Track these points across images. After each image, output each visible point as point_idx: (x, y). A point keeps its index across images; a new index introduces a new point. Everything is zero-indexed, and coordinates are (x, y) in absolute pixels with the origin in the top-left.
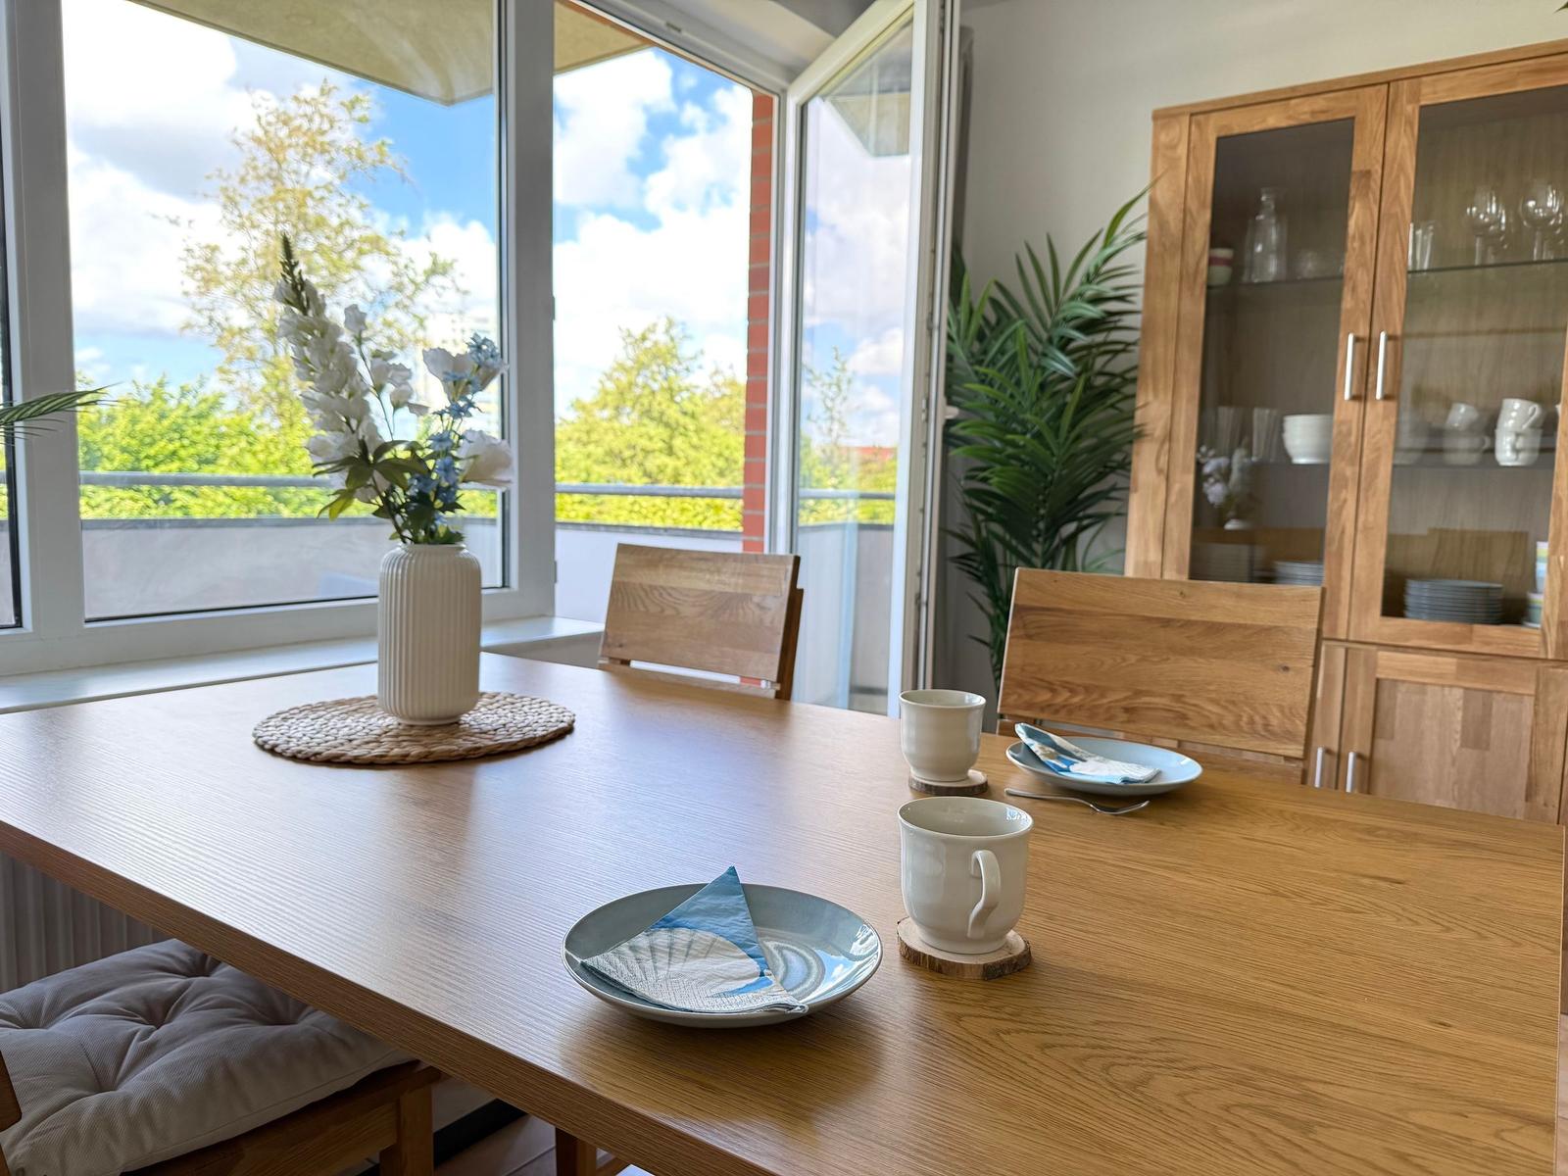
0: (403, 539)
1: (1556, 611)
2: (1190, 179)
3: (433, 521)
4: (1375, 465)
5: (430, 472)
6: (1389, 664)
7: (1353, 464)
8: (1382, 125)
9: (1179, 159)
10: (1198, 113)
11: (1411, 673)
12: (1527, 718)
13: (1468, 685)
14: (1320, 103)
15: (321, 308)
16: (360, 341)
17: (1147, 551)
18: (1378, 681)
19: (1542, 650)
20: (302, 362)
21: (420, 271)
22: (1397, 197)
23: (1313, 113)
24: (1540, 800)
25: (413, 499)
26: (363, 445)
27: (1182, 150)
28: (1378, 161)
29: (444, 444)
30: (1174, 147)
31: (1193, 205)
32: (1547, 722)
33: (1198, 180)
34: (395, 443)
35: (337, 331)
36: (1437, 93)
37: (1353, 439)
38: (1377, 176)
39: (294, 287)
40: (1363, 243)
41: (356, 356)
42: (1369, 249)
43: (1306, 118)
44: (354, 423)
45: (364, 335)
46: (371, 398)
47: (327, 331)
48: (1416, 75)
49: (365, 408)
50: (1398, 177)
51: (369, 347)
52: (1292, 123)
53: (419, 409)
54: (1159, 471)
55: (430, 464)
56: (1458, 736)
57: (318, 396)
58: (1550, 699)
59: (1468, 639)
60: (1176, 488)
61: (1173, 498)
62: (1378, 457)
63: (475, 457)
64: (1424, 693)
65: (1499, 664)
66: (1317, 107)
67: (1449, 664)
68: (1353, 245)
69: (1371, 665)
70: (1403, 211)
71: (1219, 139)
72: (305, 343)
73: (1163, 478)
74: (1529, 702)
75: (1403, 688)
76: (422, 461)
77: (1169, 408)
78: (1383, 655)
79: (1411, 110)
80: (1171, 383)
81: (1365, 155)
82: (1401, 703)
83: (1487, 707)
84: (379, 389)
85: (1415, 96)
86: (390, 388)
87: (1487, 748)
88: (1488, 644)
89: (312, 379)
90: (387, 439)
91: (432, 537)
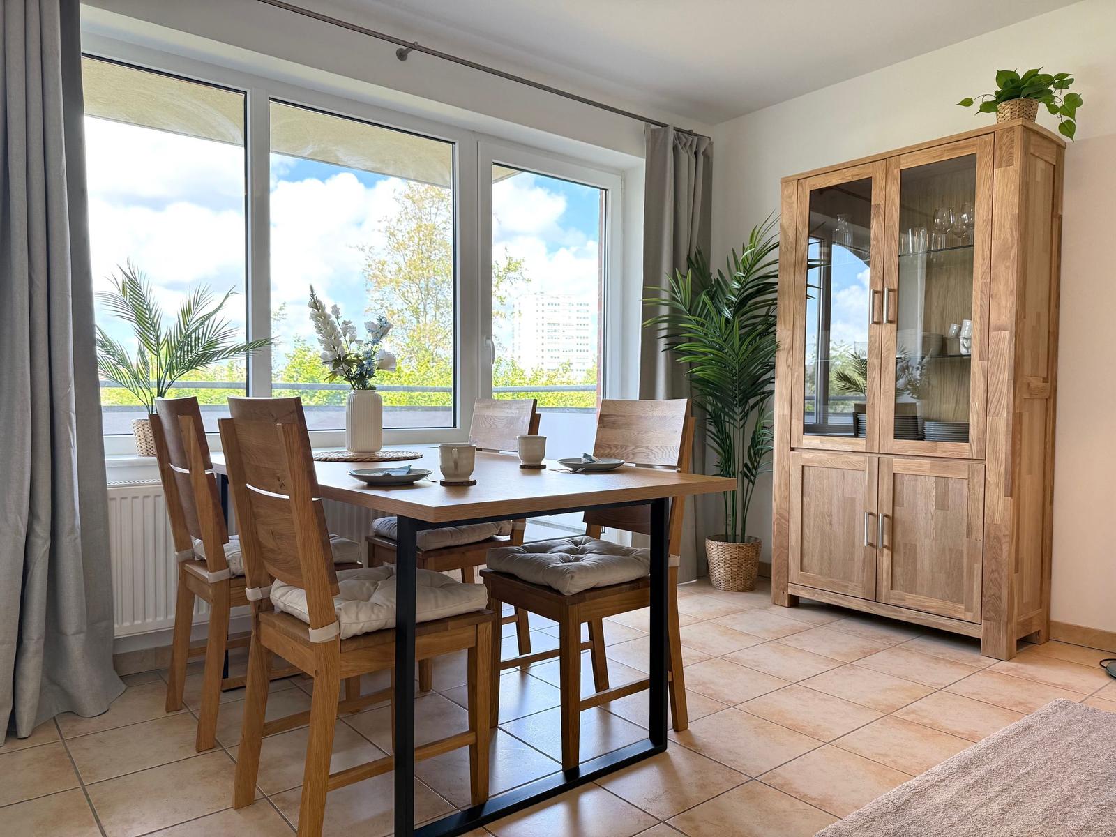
0: (354, 389)
1: (976, 432)
2: (798, 213)
3: (365, 383)
4: (887, 357)
5: (364, 365)
6: (899, 465)
7: (877, 358)
8: (884, 180)
9: (793, 203)
10: (801, 179)
11: (909, 469)
12: (966, 492)
13: (937, 475)
14: (855, 171)
15: (323, 309)
16: (337, 318)
17: (783, 409)
18: (894, 474)
19: (971, 454)
20: (318, 327)
21: (501, 269)
22: (892, 217)
23: (853, 176)
24: (973, 537)
25: (357, 374)
26: (339, 356)
27: (794, 198)
28: (882, 199)
29: (369, 356)
30: (791, 197)
31: (800, 227)
32: (974, 493)
33: (802, 214)
34: (350, 354)
35: (330, 316)
36: (908, 163)
37: (877, 344)
38: (883, 207)
39: (315, 302)
40: (878, 241)
41: (337, 324)
42: (881, 245)
43: (850, 179)
44: (336, 348)
45: (339, 316)
46: (342, 339)
47: (326, 317)
48: (898, 154)
49: (340, 342)
50: (892, 206)
51: (341, 321)
52: (844, 182)
53: (359, 342)
54: (788, 366)
55: (364, 362)
56: (934, 504)
57: (323, 339)
58: (975, 480)
59: (935, 449)
60: (796, 374)
61: (794, 380)
62: (889, 354)
63: (382, 359)
64: (916, 480)
65: (951, 463)
66: (855, 173)
67: (926, 463)
68: (873, 243)
69: (890, 465)
70: (895, 226)
71: (811, 191)
72: (319, 321)
73: (790, 370)
74: (966, 482)
75: (906, 478)
76: (361, 361)
77: (791, 332)
78: (896, 460)
79: (897, 173)
80: (792, 320)
81: (876, 197)
82: (906, 486)
83: (947, 485)
84: (345, 336)
85: (898, 164)
86: (348, 335)
87: (948, 510)
88: (945, 452)
89: (321, 333)
90: (348, 353)
91: (364, 387)
